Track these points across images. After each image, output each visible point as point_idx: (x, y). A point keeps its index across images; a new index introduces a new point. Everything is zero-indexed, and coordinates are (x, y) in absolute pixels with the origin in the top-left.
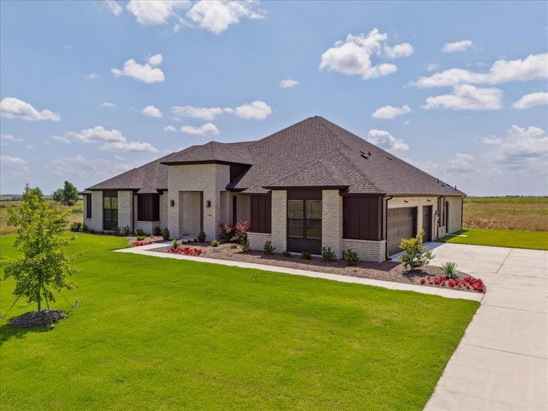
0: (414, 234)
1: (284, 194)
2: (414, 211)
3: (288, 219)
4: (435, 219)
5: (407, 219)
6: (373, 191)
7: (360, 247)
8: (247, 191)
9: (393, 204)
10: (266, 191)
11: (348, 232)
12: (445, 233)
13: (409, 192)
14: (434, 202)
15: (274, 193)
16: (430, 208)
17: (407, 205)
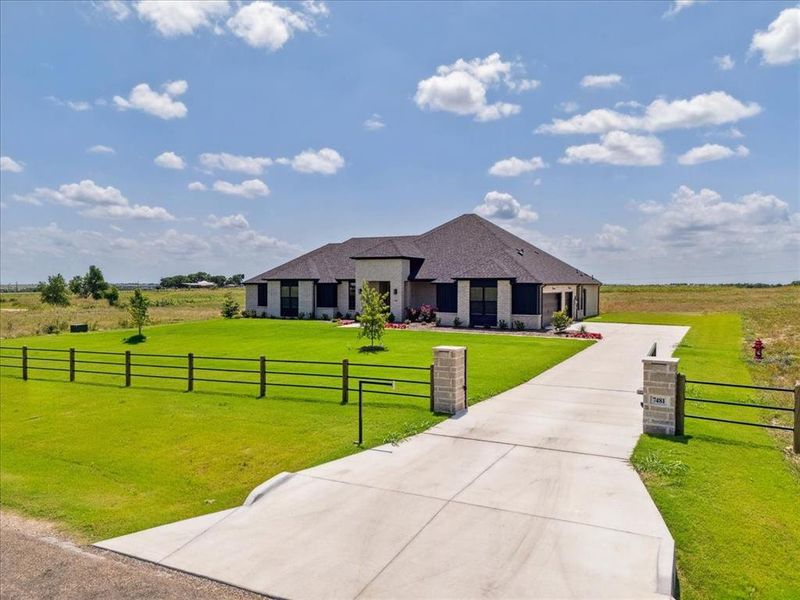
0: (559, 309)
1: (468, 283)
2: (559, 296)
3: (471, 302)
4: (575, 303)
5: (554, 301)
6: (533, 282)
7: (524, 318)
8: (436, 281)
9: (547, 290)
10: (452, 281)
11: (516, 310)
12: (582, 316)
13: (556, 282)
14: (573, 289)
15: (459, 282)
16: (570, 294)
17: (554, 291)
